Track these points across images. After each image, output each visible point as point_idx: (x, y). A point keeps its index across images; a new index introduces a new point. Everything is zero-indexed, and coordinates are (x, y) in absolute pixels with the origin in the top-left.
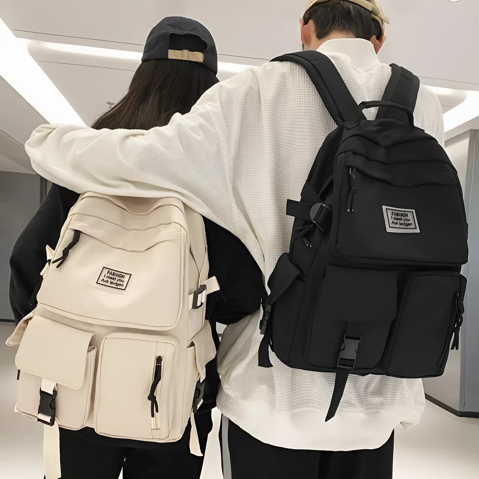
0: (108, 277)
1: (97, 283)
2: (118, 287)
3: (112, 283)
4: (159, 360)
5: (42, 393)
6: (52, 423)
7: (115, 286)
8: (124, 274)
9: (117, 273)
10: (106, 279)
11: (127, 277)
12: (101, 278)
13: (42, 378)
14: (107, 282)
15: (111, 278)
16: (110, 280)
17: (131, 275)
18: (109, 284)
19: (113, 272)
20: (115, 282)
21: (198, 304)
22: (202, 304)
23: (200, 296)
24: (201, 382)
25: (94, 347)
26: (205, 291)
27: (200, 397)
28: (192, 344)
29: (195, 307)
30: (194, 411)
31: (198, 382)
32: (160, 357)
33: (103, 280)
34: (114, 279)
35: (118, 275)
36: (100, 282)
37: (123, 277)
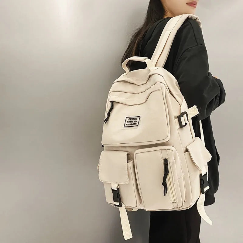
0: (129, 122)
1: (124, 127)
2: (135, 125)
3: (131, 124)
4: (166, 161)
5: (113, 190)
6: (121, 206)
7: (133, 125)
8: (136, 117)
9: (133, 118)
10: (128, 123)
11: (138, 118)
12: (126, 124)
13: (111, 183)
14: (129, 124)
15: (131, 122)
16: (130, 123)
17: (140, 116)
18: (130, 126)
20: (132, 123)
21: (184, 124)
22: (186, 124)
23: (182, 118)
24: (203, 175)
25: (131, 160)
26: (185, 115)
27: (204, 184)
28: (187, 150)
29: (181, 126)
30: (203, 193)
31: (201, 175)
32: (165, 159)
33: (127, 124)
34: (132, 122)
35: (134, 119)
36: (126, 126)
37: (136, 119)
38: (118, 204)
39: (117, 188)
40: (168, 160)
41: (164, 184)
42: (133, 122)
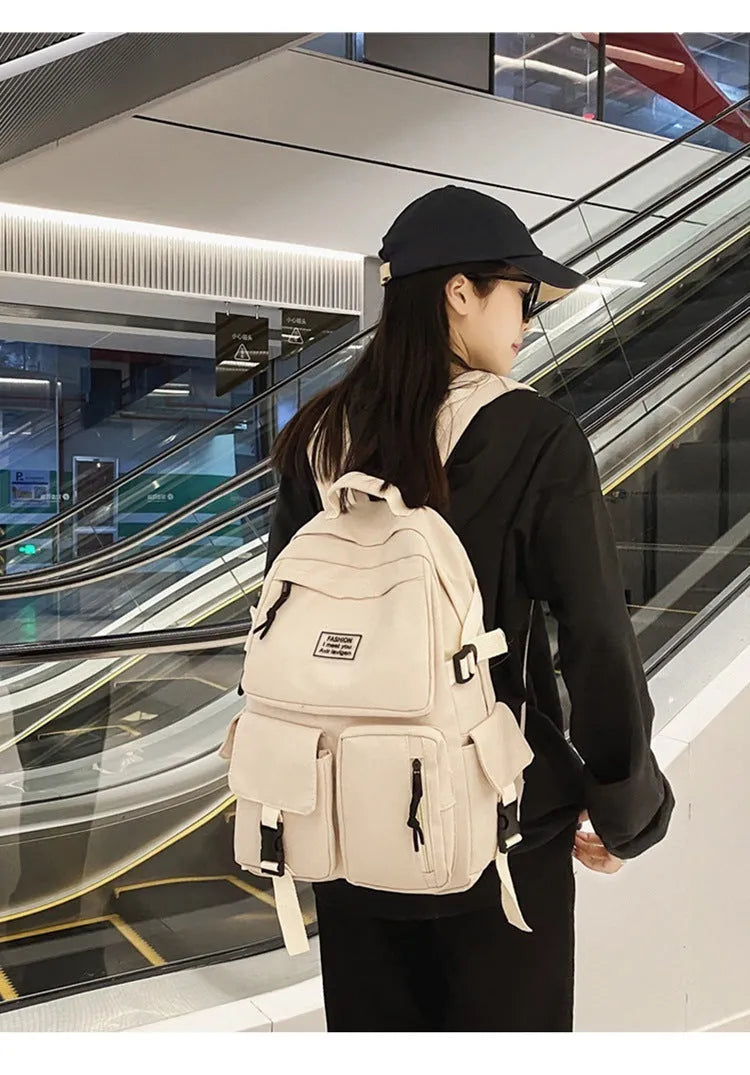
0: (328, 645)
1: (313, 655)
2: (344, 656)
3: (334, 652)
4: (416, 764)
5: (264, 829)
6: (280, 873)
7: (339, 656)
8: (350, 637)
9: (341, 637)
10: (325, 648)
11: (356, 640)
12: (319, 649)
13: (261, 805)
14: (328, 651)
15: (332, 646)
16: (331, 649)
17: (361, 636)
18: (330, 655)
19: (335, 636)
20: (338, 650)
21: (465, 676)
22: (471, 675)
23: (463, 662)
24: (505, 804)
25: (325, 751)
26: (471, 654)
27: (508, 829)
28: (471, 741)
29: (459, 680)
30: (503, 850)
31: (500, 805)
32: (417, 760)
33: (321, 650)
34: (337, 646)
35: (342, 640)
36: (317, 653)
37: (350, 641)
38: (274, 867)
39: (278, 823)
40: (422, 762)
41: (413, 823)
42: (339, 646)
